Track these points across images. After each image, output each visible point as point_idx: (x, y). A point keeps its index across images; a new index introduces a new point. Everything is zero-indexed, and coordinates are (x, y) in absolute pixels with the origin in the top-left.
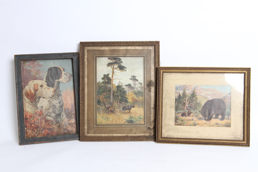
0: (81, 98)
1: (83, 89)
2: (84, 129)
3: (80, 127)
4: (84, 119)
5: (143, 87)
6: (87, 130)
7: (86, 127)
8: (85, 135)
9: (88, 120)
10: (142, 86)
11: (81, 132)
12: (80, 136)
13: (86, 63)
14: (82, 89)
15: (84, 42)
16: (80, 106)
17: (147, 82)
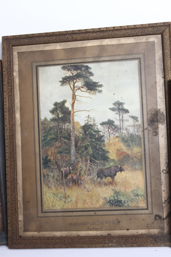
0: (7, 155)
1: (13, 136)
2: (17, 220)
3: (8, 218)
4: (16, 200)
5: (140, 125)
6: (23, 223)
7: (21, 218)
8: (20, 234)
9: (25, 202)
10: (137, 123)
11: (9, 228)
12: (9, 237)
13: (17, 81)
14: (10, 136)
15: (11, 36)
16: (7, 172)
17: (150, 113)
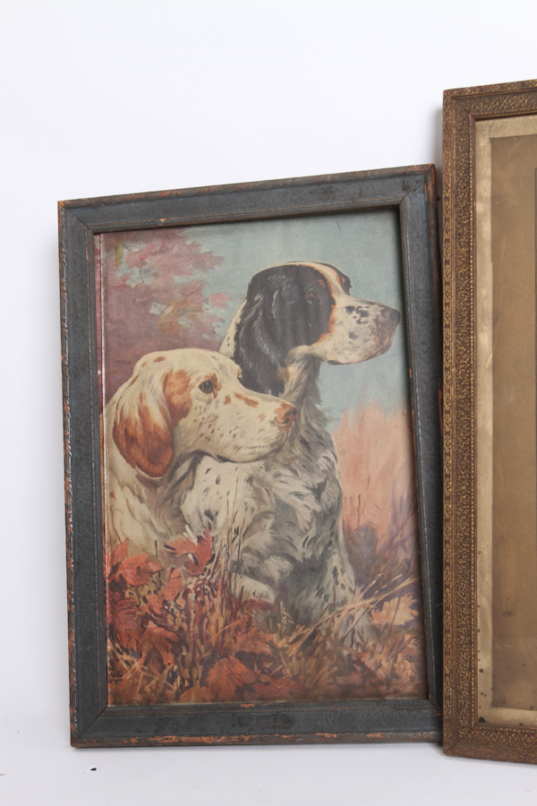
0: (449, 461)
1: (468, 404)
2: (472, 668)
3: (446, 658)
4: (470, 604)
6: (490, 680)
7: (484, 661)
8: (481, 713)
9: (501, 614)
11: (448, 690)
12: (446, 717)
13: (485, 229)
14: (458, 401)
15: (473, 89)
16: (446, 515)
